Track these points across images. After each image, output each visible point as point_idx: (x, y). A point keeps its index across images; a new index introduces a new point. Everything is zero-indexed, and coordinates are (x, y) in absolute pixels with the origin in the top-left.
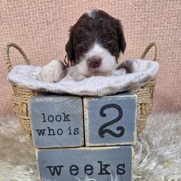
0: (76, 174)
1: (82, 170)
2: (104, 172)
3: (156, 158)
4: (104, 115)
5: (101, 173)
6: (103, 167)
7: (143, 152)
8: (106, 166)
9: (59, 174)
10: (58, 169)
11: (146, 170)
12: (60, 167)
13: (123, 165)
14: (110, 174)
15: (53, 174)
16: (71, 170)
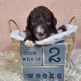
0: (39, 78)
1: (42, 76)
2: (51, 77)
3: (75, 70)
4: (51, 52)
5: (50, 78)
6: (51, 75)
7: (69, 67)
8: (53, 74)
9: (32, 77)
10: (31, 75)
11: (71, 76)
12: (32, 74)
13: (60, 74)
14: (54, 78)
15: (29, 78)
16: (37, 76)
